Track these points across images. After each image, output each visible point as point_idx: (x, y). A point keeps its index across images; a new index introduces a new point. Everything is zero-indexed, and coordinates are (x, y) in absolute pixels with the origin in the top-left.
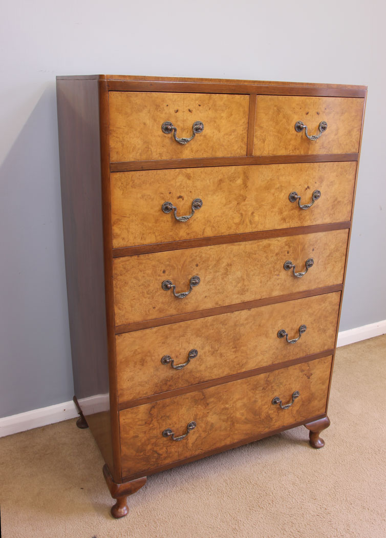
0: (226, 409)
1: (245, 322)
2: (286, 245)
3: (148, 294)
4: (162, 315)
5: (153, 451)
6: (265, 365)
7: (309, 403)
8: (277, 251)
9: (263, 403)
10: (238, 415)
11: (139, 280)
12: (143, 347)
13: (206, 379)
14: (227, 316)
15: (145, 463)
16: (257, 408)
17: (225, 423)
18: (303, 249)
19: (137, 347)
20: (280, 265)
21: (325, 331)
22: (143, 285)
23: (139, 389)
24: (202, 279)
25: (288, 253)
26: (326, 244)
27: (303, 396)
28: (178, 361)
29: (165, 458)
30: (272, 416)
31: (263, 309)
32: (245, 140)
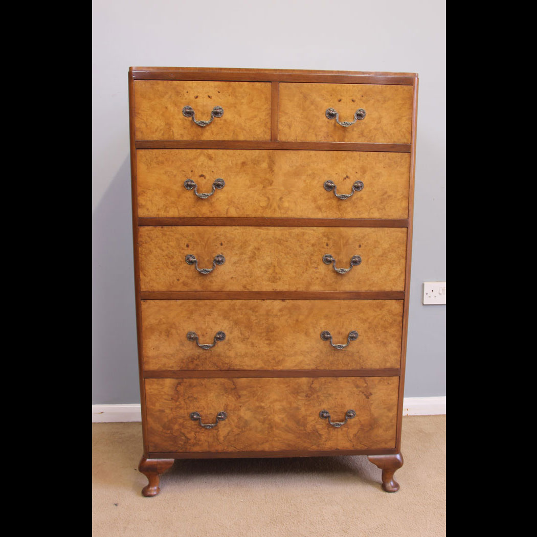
0: (262, 407)
1: (279, 314)
2: (324, 236)
3: (172, 265)
4: (186, 289)
5: (181, 433)
6: (307, 367)
7: (370, 429)
8: (312, 242)
9: (308, 413)
10: (277, 418)
11: (163, 250)
12: (168, 318)
13: (237, 368)
14: (257, 302)
15: (172, 443)
16: (300, 417)
17: (260, 424)
18: (346, 244)
19: (162, 317)
20: (317, 258)
21: (385, 344)
22: (167, 255)
23: (164, 360)
24: (227, 259)
25: (327, 245)
26: (376, 242)
27: (361, 417)
28: (206, 340)
29: (194, 445)
30: (321, 432)
31: (300, 302)
32: (269, 125)
